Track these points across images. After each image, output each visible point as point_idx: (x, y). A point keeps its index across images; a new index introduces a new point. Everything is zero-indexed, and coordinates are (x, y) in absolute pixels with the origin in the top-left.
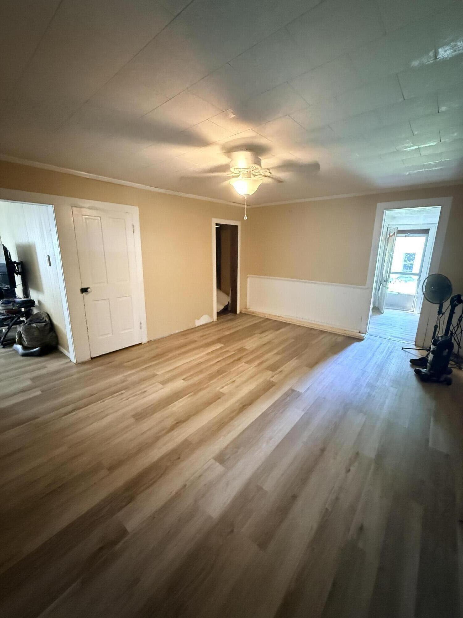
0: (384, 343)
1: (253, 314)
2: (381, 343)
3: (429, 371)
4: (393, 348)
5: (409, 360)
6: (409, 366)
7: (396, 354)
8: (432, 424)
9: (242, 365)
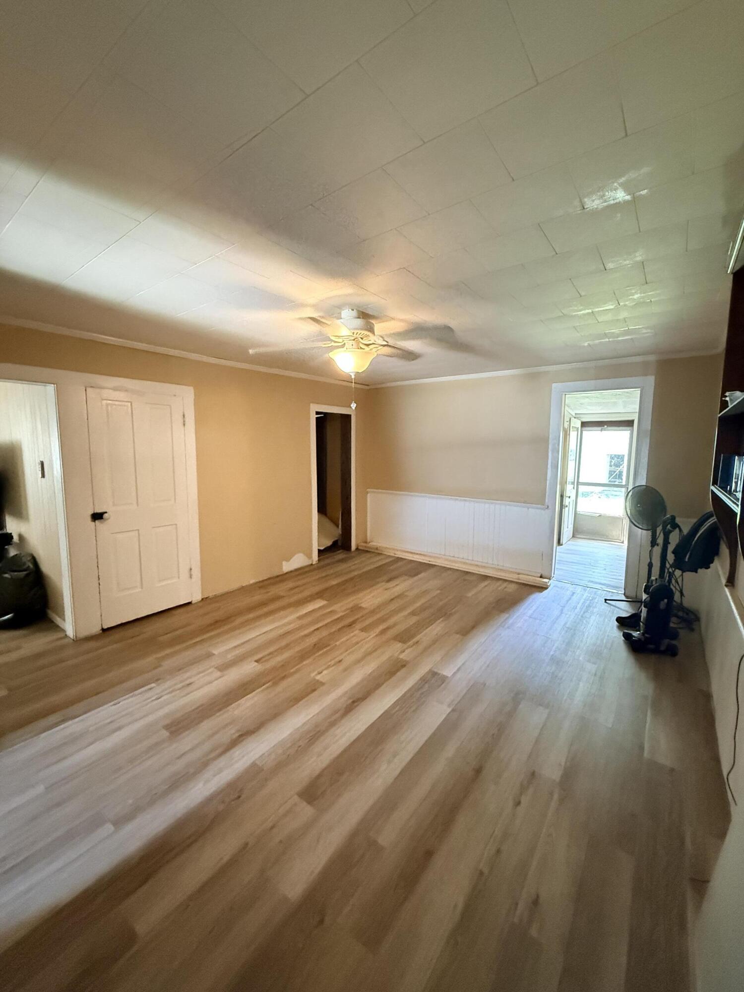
0: (578, 592)
1: (376, 551)
2: (574, 593)
3: (643, 634)
4: (592, 599)
5: (616, 618)
6: (615, 628)
7: (595, 610)
8: (649, 719)
9: (355, 634)
